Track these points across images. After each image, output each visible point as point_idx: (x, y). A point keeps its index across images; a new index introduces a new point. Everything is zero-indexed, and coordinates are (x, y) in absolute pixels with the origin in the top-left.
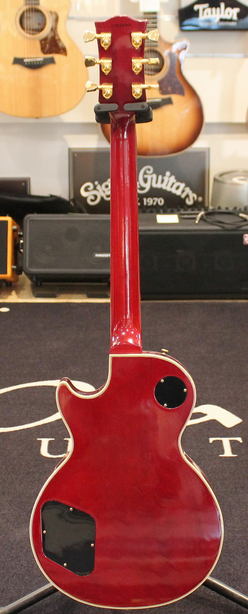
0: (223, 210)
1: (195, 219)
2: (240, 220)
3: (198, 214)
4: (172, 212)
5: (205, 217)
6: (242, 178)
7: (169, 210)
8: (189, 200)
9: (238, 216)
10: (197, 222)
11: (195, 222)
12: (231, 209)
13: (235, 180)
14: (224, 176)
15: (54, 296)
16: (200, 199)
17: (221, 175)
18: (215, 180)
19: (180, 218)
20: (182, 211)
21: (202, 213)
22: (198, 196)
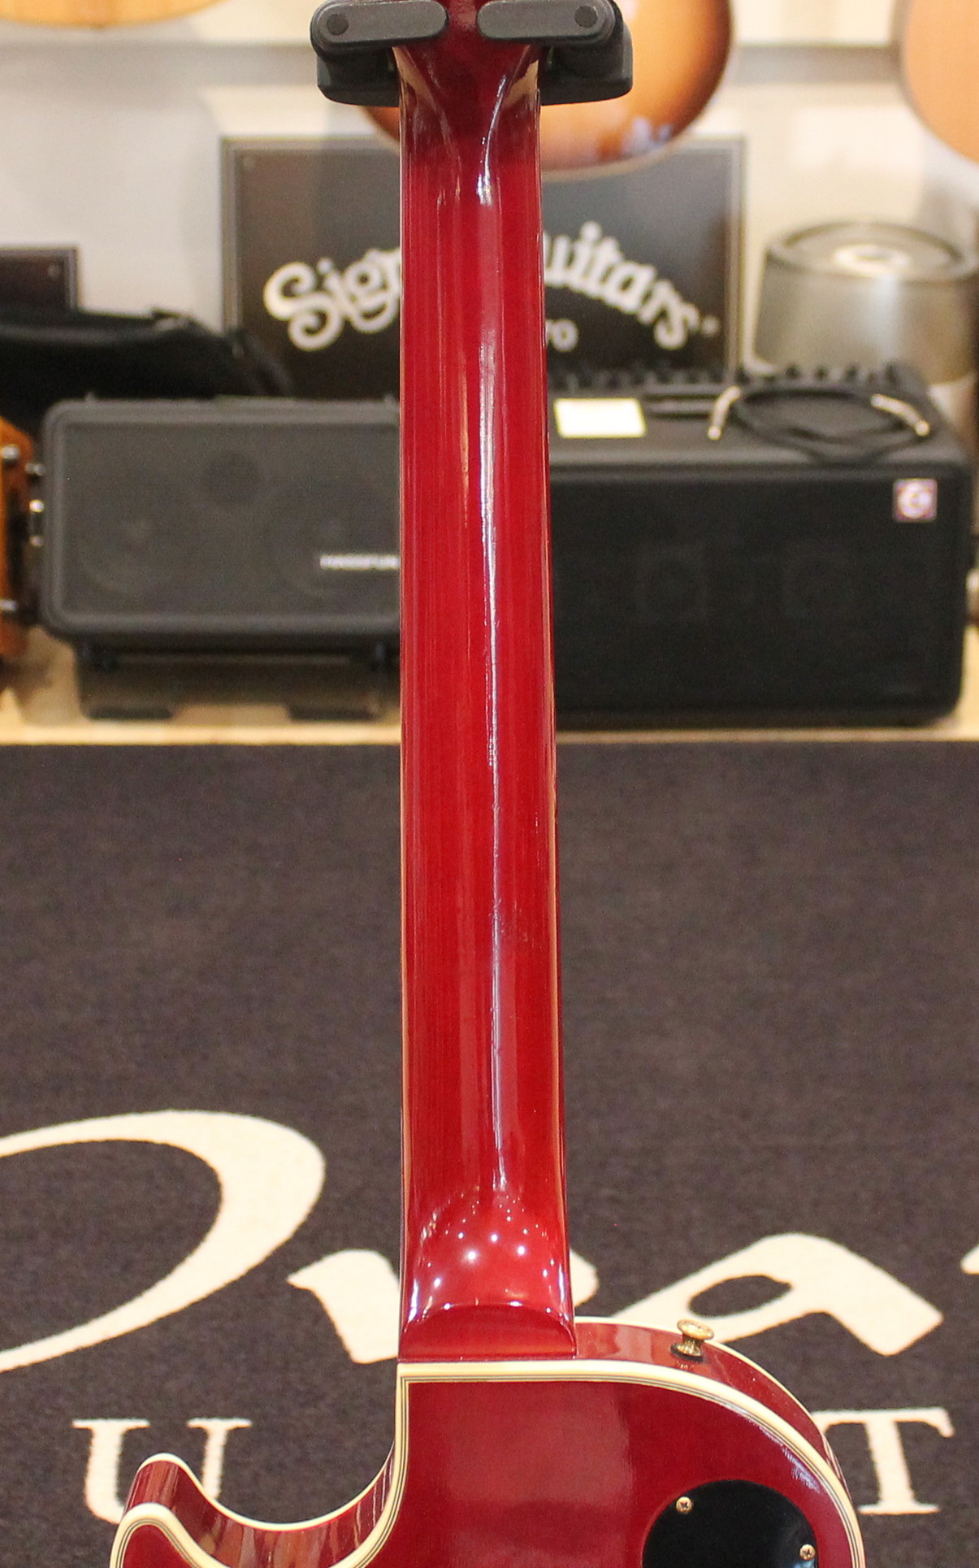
0: (807, 381)
1: (704, 417)
2: (878, 423)
3: (713, 397)
4: (612, 389)
5: (744, 413)
6: (870, 249)
7: (603, 377)
8: (670, 329)
9: (866, 404)
10: (714, 432)
11: (705, 432)
12: (836, 376)
13: (846, 259)
14: (806, 246)
15: (162, 715)
16: (710, 326)
17: (795, 239)
18: (771, 261)
19: (649, 416)
20: (653, 386)
21: (731, 394)
22: (704, 312)
